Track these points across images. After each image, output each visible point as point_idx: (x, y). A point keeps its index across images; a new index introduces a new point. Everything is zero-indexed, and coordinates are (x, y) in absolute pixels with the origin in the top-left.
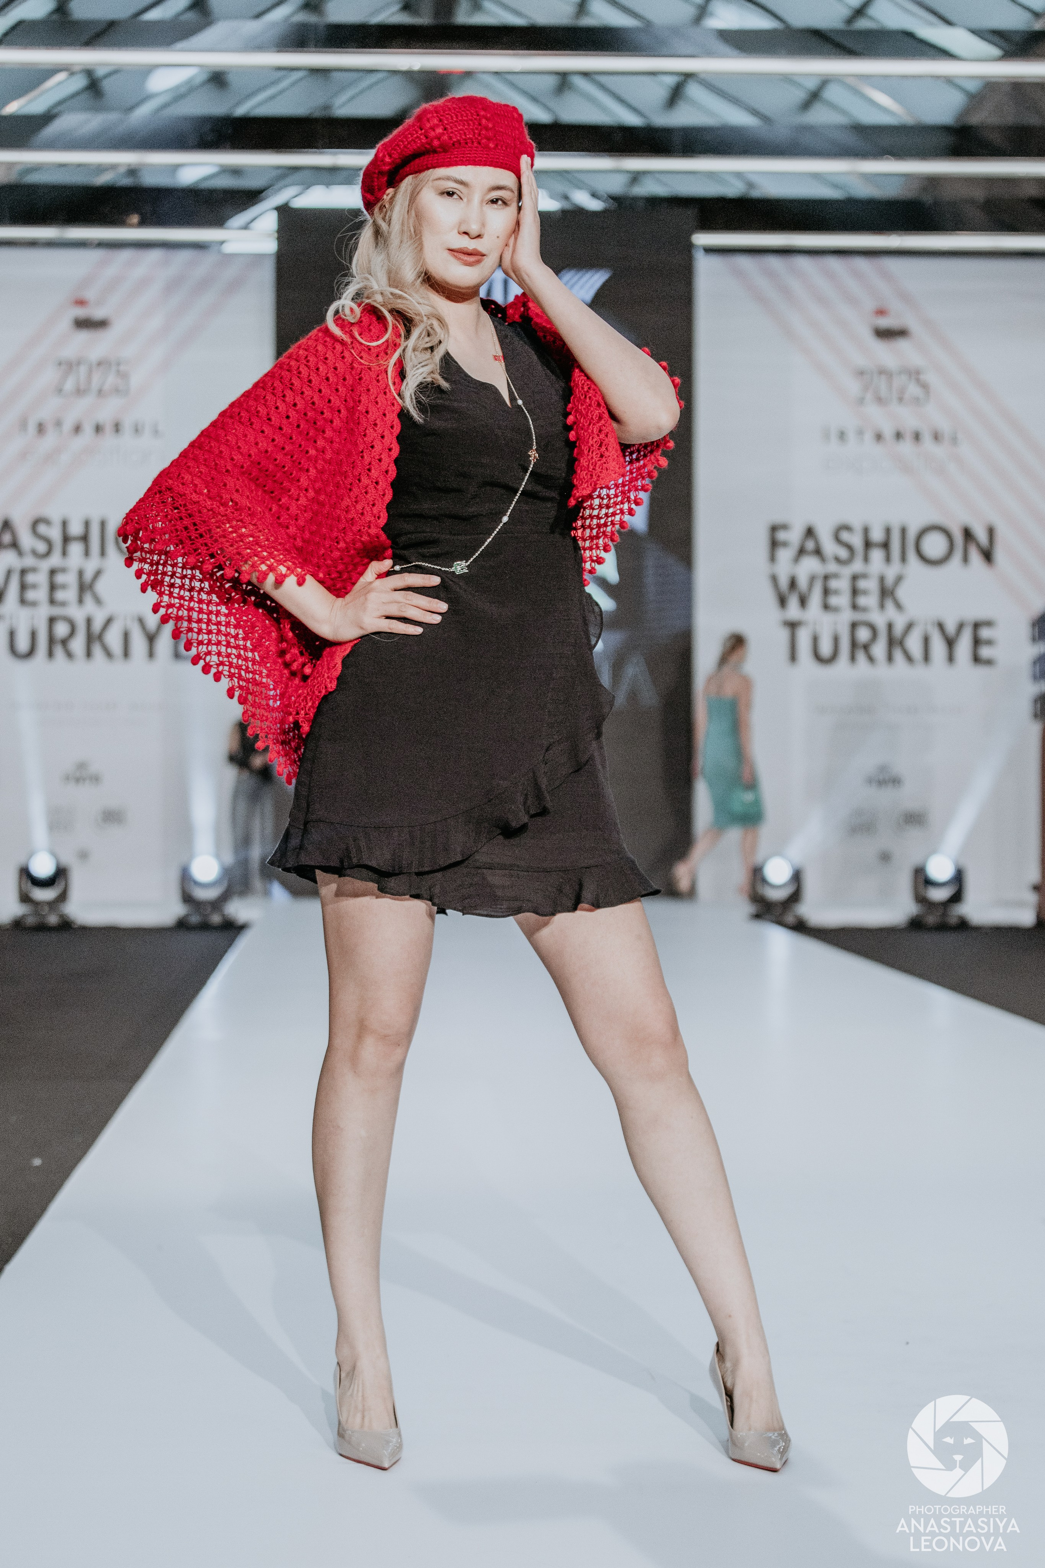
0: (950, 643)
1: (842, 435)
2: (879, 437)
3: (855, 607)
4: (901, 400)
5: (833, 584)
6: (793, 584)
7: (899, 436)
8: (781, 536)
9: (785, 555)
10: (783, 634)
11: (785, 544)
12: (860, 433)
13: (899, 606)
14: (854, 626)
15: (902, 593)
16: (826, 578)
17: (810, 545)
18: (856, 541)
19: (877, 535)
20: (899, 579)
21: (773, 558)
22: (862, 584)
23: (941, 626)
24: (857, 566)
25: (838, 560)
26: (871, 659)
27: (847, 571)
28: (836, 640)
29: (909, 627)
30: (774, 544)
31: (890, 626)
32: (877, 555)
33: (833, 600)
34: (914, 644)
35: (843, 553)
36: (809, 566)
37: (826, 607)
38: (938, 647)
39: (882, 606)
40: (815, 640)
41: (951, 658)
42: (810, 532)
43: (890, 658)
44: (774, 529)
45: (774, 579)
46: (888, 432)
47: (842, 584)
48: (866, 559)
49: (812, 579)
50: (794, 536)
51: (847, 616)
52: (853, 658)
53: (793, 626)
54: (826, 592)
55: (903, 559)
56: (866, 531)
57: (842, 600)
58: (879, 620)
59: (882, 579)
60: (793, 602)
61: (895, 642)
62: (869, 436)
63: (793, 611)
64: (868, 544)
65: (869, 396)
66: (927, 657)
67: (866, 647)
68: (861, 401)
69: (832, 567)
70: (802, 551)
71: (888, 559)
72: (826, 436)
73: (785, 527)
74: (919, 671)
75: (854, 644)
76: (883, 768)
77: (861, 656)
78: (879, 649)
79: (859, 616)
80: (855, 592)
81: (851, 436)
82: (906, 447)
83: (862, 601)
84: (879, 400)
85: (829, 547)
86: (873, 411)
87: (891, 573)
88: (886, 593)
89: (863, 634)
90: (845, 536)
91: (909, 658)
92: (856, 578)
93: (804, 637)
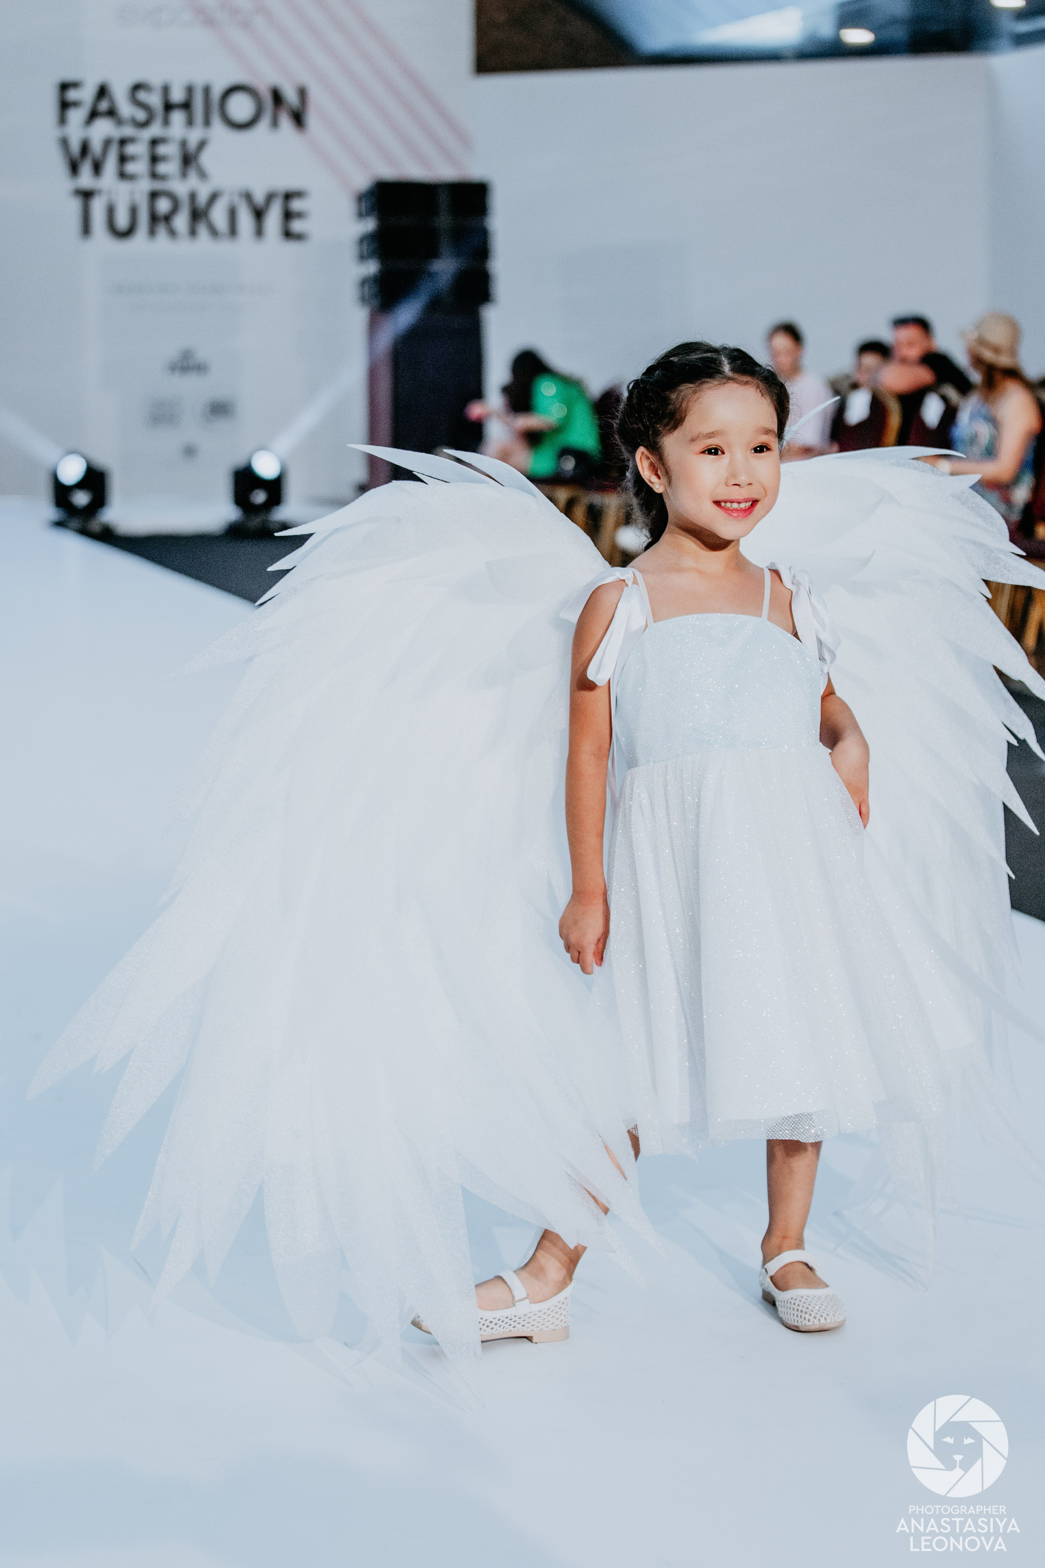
0: (259, 214)
3: (154, 176)
5: (130, 149)
6: (85, 149)
8: (72, 95)
9: (75, 117)
10: (75, 206)
11: (76, 104)
13: (203, 175)
14: (154, 195)
15: (206, 159)
16: (123, 142)
17: (104, 106)
18: (155, 100)
19: (177, 96)
20: (202, 145)
21: (62, 120)
22: (162, 150)
23: (248, 197)
24: (155, 130)
25: (135, 123)
26: (172, 233)
27: (145, 135)
28: (133, 212)
29: (214, 197)
30: (65, 105)
31: (193, 196)
32: (178, 117)
34: (219, 215)
35: (141, 115)
36: (103, 129)
37: (123, 175)
38: (246, 220)
39: (184, 174)
40: (111, 211)
41: (259, 232)
42: (103, 91)
43: (193, 232)
44: (64, 87)
45: (64, 144)
47: (138, 149)
48: (166, 122)
49: (107, 143)
50: (85, 95)
51: (145, 185)
52: (152, 232)
53: (85, 195)
54: (123, 159)
55: (207, 122)
56: (165, 90)
57: (138, 167)
58: (181, 188)
59: (184, 144)
60: (86, 169)
61: (198, 215)
63: (86, 179)
64: (168, 107)
66: (233, 231)
67: (167, 218)
69: (128, 131)
70: (94, 113)
71: (190, 122)
73: (74, 85)
74: (224, 247)
75: (153, 216)
76: (187, 355)
77: (162, 231)
78: (181, 222)
79: (158, 185)
80: (155, 159)
83: (162, 168)
85: (126, 109)
87: (194, 136)
88: (188, 160)
89: (163, 205)
90: (142, 96)
91: (214, 232)
92: (154, 142)
93: (98, 207)
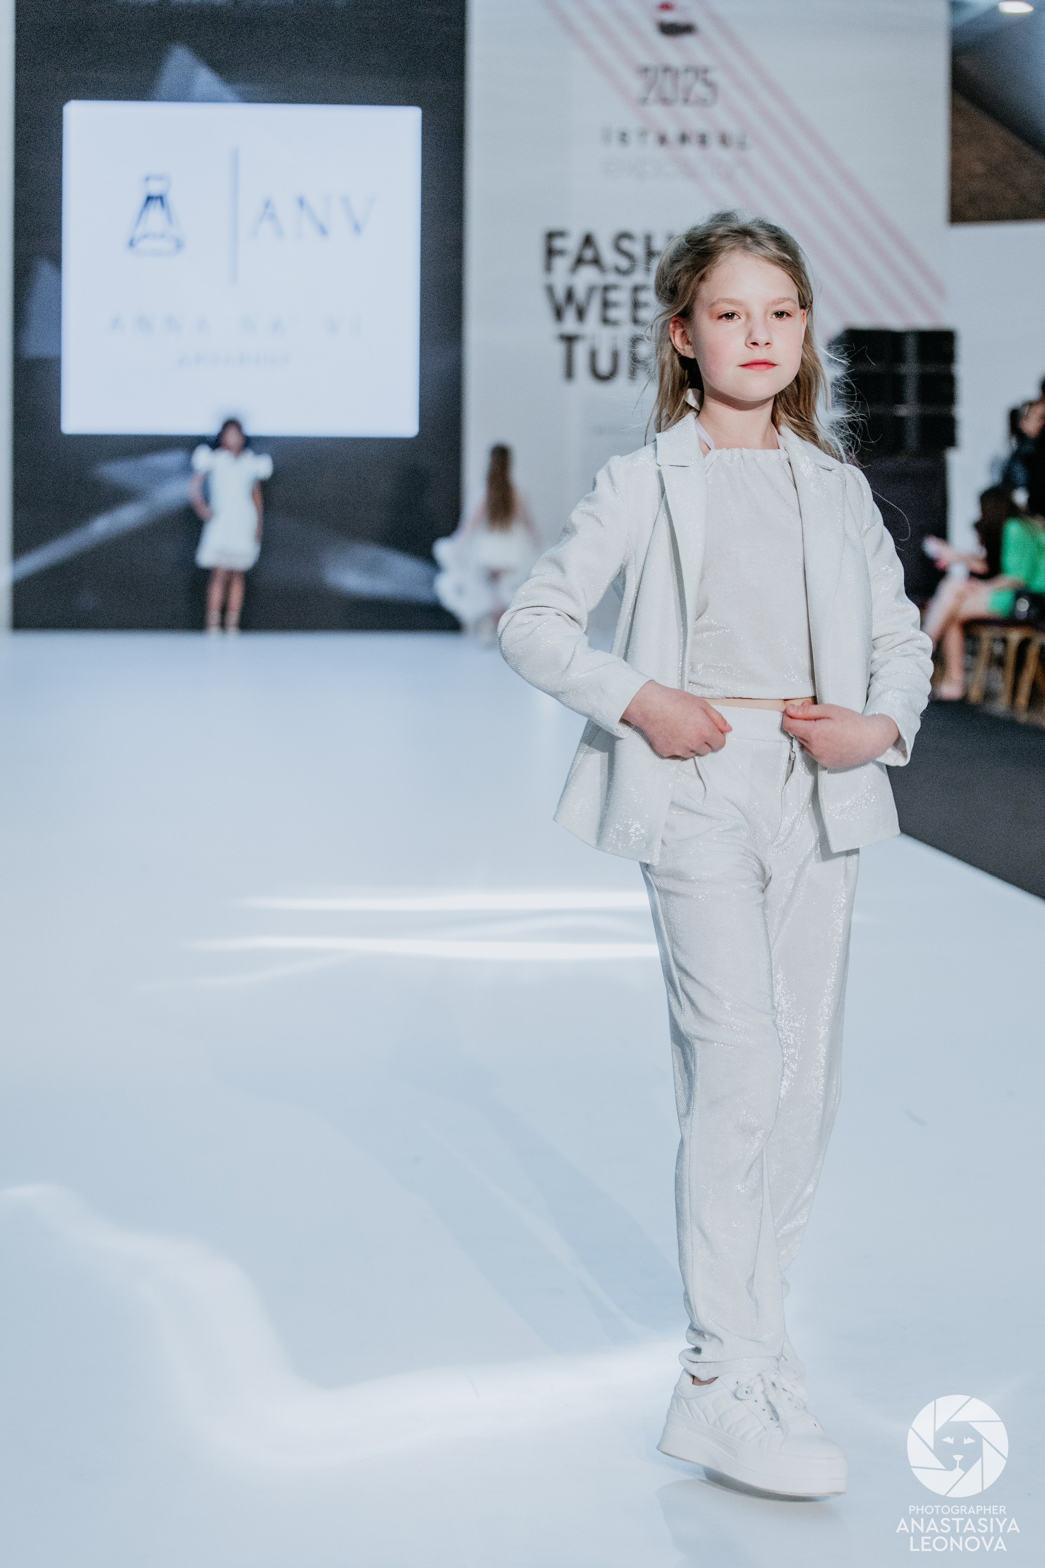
1: (623, 137)
2: (663, 140)
3: (635, 321)
4: (686, 100)
5: (613, 296)
6: (570, 295)
7: (684, 138)
8: (558, 243)
9: (562, 264)
10: (559, 349)
11: (561, 253)
12: (643, 134)
14: (634, 341)
16: (606, 289)
17: (589, 254)
18: (637, 248)
21: (549, 268)
22: (644, 297)
24: (639, 278)
25: (618, 271)
27: (628, 282)
28: (615, 356)
30: (551, 253)
33: (613, 314)
35: (624, 263)
36: (588, 276)
37: (606, 321)
40: (593, 356)
42: (588, 241)
44: (551, 236)
45: (550, 290)
46: (672, 133)
47: (621, 296)
49: (591, 290)
50: (571, 244)
51: (627, 330)
52: (633, 375)
53: (569, 340)
54: (606, 304)
56: (648, 239)
57: (621, 313)
60: (570, 315)
62: (652, 138)
63: (570, 325)
64: (651, 255)
65: (652, 96)
68: (644, 101)
69: (612, 278)
70: (580, 261)
72: (606, 137)
73: (561, 234)
75: (635, 360)
79: (639, 331)
80: (637, 306)
81: (633, 138)
82: (691, 151)
83: (644, 315)
84: (665, 101)
85: (609, 257)
86: (656, 111)
89: (644, 350)
90: (626, 244)
92: (636, 289)
93: (581, 352)
